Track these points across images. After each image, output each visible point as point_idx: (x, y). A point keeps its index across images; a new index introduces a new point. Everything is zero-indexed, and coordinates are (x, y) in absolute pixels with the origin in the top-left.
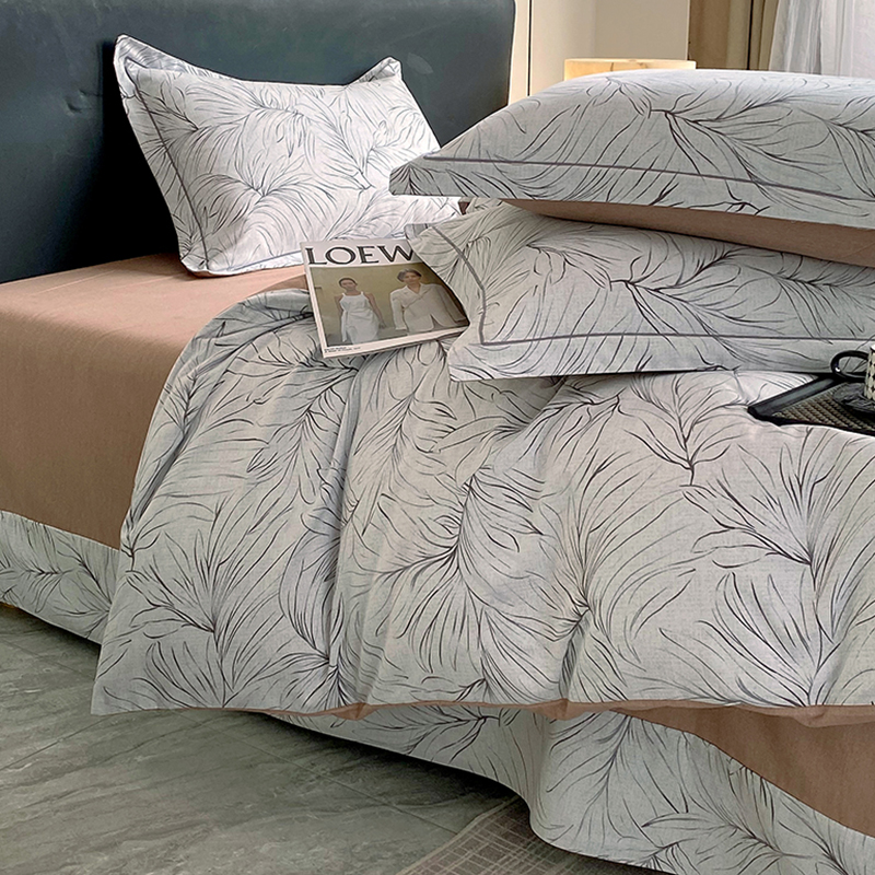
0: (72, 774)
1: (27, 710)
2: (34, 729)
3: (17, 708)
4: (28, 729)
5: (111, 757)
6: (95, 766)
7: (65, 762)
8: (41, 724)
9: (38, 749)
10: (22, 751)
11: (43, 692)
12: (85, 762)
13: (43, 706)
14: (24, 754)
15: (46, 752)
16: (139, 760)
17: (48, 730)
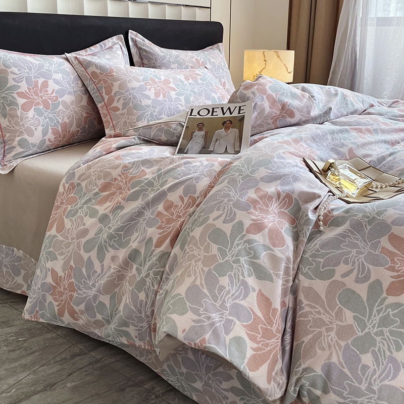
0: (35, 396)
1: (18, 352)
2: (19, 365)
3: (14, 351)
4: (16, 365)
5: (55, 384)
6: (46, 390)
7: (32, 388)
8: (23, 361)
9: (20, 379)
10: (11, 381)
11: (27, 340)
12: (42, 387)
13: (26, 349)
14: (12, 382)
15: (24, 381)
16: (69, 385)
17: (26, 365)
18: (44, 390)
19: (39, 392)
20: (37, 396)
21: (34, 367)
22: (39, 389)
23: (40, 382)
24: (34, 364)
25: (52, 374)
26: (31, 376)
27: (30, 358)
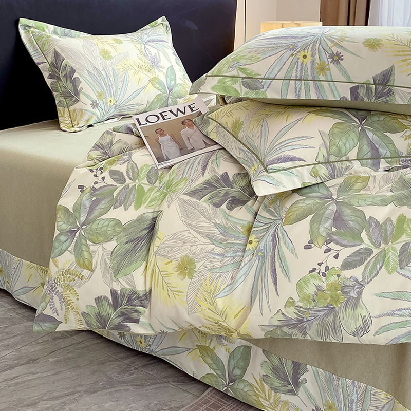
2: (2, 345)
5: (38, 359)
6: (30, 363)
7: (16, 362)
8: (6, 342)
9: (3, 355)
12: (25, 361)
13: (7, 333)
15: (7, 356)
16: (51, 360)
17: (9, 345)
18: (28, 362)
19: (22, 364)
20: (21, 367)
21: (17, 346)
22: (22, 362)
23: (23, 357)
24: (16, 344)
25: (34, 351)
26: (14, 353)
27: (12, 340)
